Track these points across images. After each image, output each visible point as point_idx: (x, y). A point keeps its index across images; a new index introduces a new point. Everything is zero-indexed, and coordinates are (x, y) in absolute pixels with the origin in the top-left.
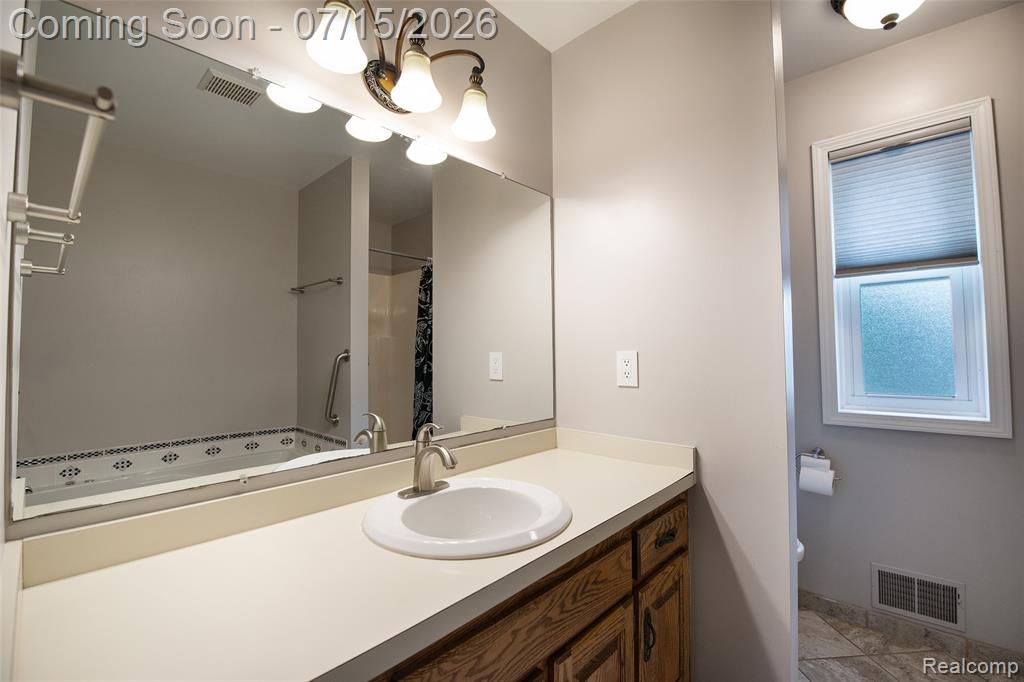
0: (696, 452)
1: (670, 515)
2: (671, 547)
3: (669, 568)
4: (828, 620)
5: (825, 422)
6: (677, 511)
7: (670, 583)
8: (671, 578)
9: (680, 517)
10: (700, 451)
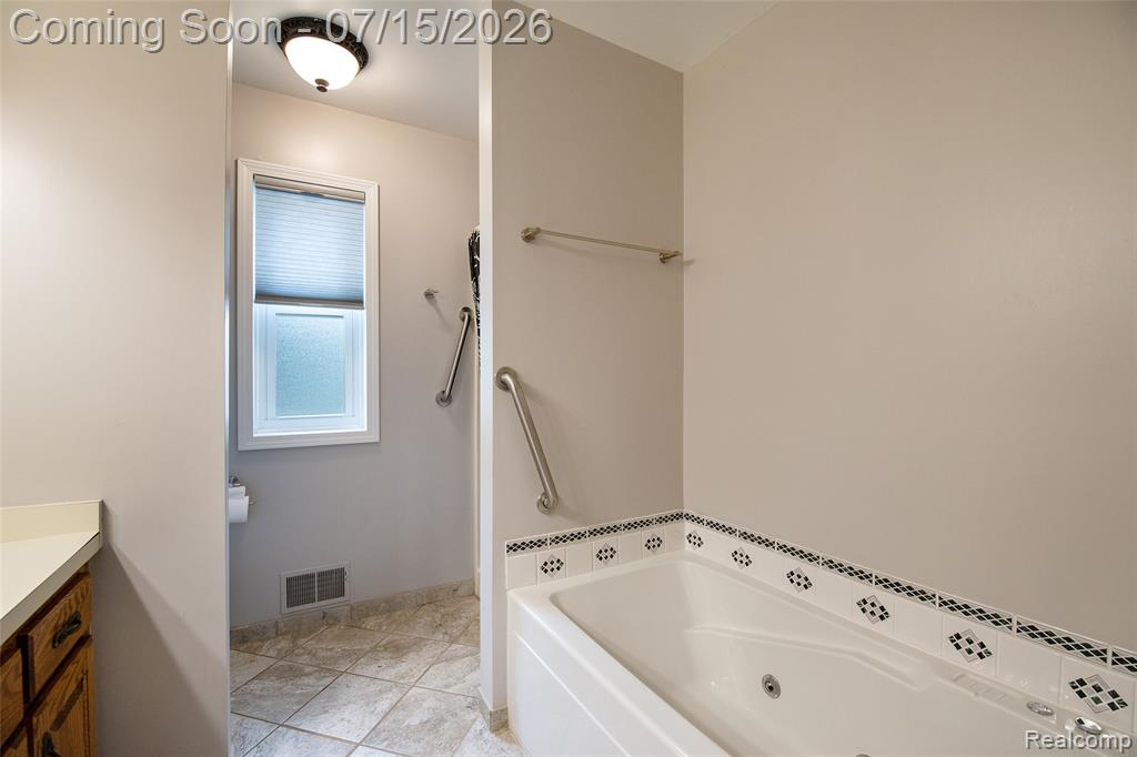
0: (103, 506)
1: (70, 596)
2: (72, 640)
3: (71, 669)
4: (241, 649)
5: (240, 448)
6: (77, 589)
7: (73, 687)
8: (74, 679)
9: (83, 597)
10: (109, 505)
